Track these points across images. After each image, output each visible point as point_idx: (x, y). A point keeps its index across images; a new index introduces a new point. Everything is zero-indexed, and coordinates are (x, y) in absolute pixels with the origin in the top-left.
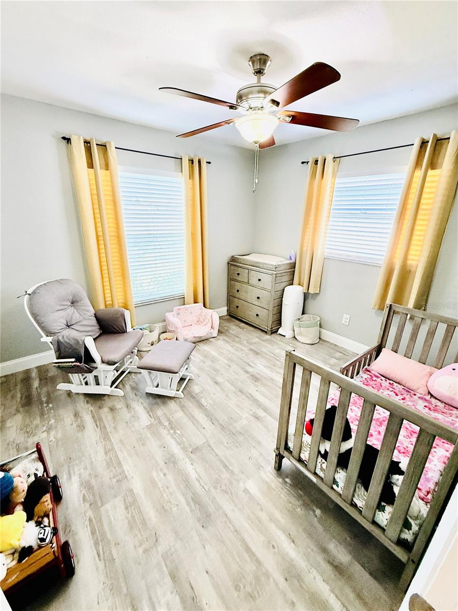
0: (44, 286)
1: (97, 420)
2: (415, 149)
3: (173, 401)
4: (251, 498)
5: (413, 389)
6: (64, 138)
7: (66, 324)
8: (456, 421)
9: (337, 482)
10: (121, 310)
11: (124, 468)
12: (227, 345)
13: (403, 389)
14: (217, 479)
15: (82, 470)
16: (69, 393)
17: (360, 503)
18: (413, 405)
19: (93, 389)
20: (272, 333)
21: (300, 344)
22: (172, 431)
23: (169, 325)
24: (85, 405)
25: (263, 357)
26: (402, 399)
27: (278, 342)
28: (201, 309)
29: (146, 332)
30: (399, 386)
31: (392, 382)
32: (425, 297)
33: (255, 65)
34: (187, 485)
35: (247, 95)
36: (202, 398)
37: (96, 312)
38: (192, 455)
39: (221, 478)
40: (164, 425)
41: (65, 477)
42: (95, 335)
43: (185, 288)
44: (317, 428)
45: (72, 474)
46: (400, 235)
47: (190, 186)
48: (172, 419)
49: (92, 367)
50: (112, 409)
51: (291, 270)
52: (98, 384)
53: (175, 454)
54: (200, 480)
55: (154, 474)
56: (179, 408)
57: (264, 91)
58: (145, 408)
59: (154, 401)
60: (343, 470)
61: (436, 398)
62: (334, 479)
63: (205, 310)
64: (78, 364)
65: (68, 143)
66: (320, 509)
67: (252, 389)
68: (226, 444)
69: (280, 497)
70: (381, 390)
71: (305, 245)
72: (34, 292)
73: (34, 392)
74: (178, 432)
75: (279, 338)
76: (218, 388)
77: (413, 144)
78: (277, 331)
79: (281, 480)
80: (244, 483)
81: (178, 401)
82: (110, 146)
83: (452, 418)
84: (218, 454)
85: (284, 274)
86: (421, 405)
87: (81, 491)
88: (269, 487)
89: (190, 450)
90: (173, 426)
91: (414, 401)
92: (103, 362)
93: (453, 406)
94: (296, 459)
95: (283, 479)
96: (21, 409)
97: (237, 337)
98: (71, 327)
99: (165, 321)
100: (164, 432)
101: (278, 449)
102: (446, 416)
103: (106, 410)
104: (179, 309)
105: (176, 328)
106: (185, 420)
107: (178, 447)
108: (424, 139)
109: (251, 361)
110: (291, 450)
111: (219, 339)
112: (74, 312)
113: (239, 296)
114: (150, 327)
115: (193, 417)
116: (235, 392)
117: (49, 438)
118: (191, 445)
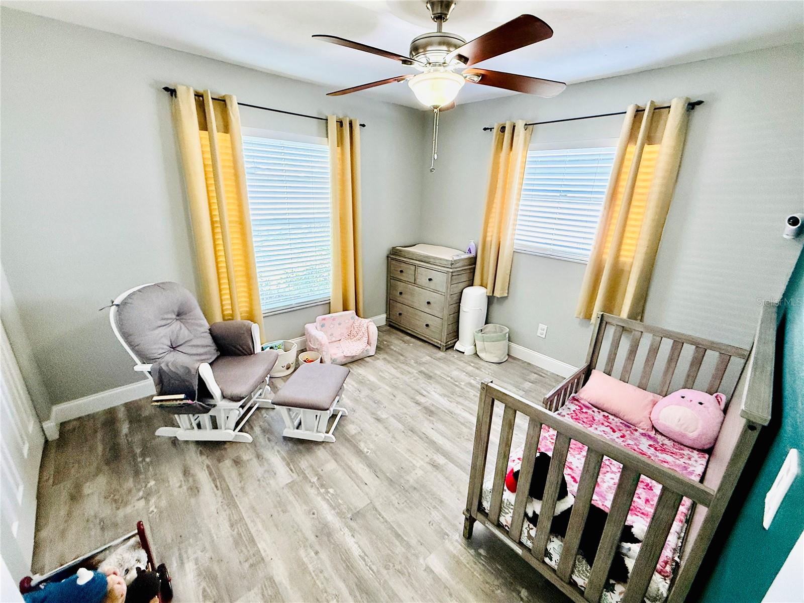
0: (138, 293)
1: (217, 478)
2: (628, 118)
3: (321, 447)
4: (436, 579)
5: (634, 422)
6: (166, 89)
7: (170, 344)
8: (689, 464)
9: (550, 554)
10: (247, 324)
11: (260, 546)
12: (389, 366)
13: (621, 423)
14: (388, 555)
15: (199, 553)
16: (174, 440)
17: (581, 581)
18: (636, 444)
19: (209, 435)
20: (447, 349)
21: (486, 364)
22: (322, 491)
23: (310, 341)
24: (198, 457)
25: (439, 383)
26: (622, 437)
27: (456, 361)
28: (352, 318)
29: (281, 352)
30: (616, 419)
31: (606, 414)
32: (641, 304)
33: (435, 9)
34: (347, 566)
35: (425, 47)
36: (360, 441)
37: (211, 326)
38: (353, 524)
39: (394, 553)
40: (310, 482)
41: (175, 564)
42: (210, 358)
43: (331, 290)
44: (524, 483)
45: (185, 561)
46: (610, 224)
47: (339, 156)
48: (321, 473)
49: (208, 405)
50: (237, 462)
51: (470, 267)
52: (215, 426)
53: (329, 522)
54: (366, 558)
55: (302, 553)
56: (329, 457)
57: (447, 42)
58: (283, 459)
59: (295, 448)
60: (557, 537)
61: (661, 434)
62: (546, 549)
63: (358, 320)
64: (190, 402)
65: (172, 96)
66: (526, 588)
67: (426, 427)
68: (397, 505)
69: (473, 576)
70: (594, 426)
71: (489, 234)
72: (124, 303)
73: (122, 440)
74: (331, 491)
75: (456, 355)
76: (380, 426)
77: (625, 113)
78: (453, 347)
79: (472, 552)
80: (425, 559)
81: (328, 447)
82: (231, 101)
83: (682, 460)
84: (388, 519)
85: (463, 272)
86: (644, 444)
87: (199, 584)
88: (458, 562)
89: (349, 516)
90: (323, 483)
91: (636, 439)
92: (224, 397)
93: (685, 444)
94: (493, 524)
95: (476, 550)
96: (106, 468)
97: (402, 355)
98: (178, 349)
99: (304, 335)
100: (312, 492)
101: (468, 510)
102: (677, 457)
103: (228, 463)
104: (324, 319)
105: (321, 345)
106: (340, 474)
107: (333, 512)
108: (639, 107)
109: (422, 388)
110: (487, 511)
111: (378, 359)
112: (181, 327)
113: (402, 300)
114: (284, 344)
115: (350, 468)
116: (403, 432)
117: (149, 508)
118: (349, 509)
